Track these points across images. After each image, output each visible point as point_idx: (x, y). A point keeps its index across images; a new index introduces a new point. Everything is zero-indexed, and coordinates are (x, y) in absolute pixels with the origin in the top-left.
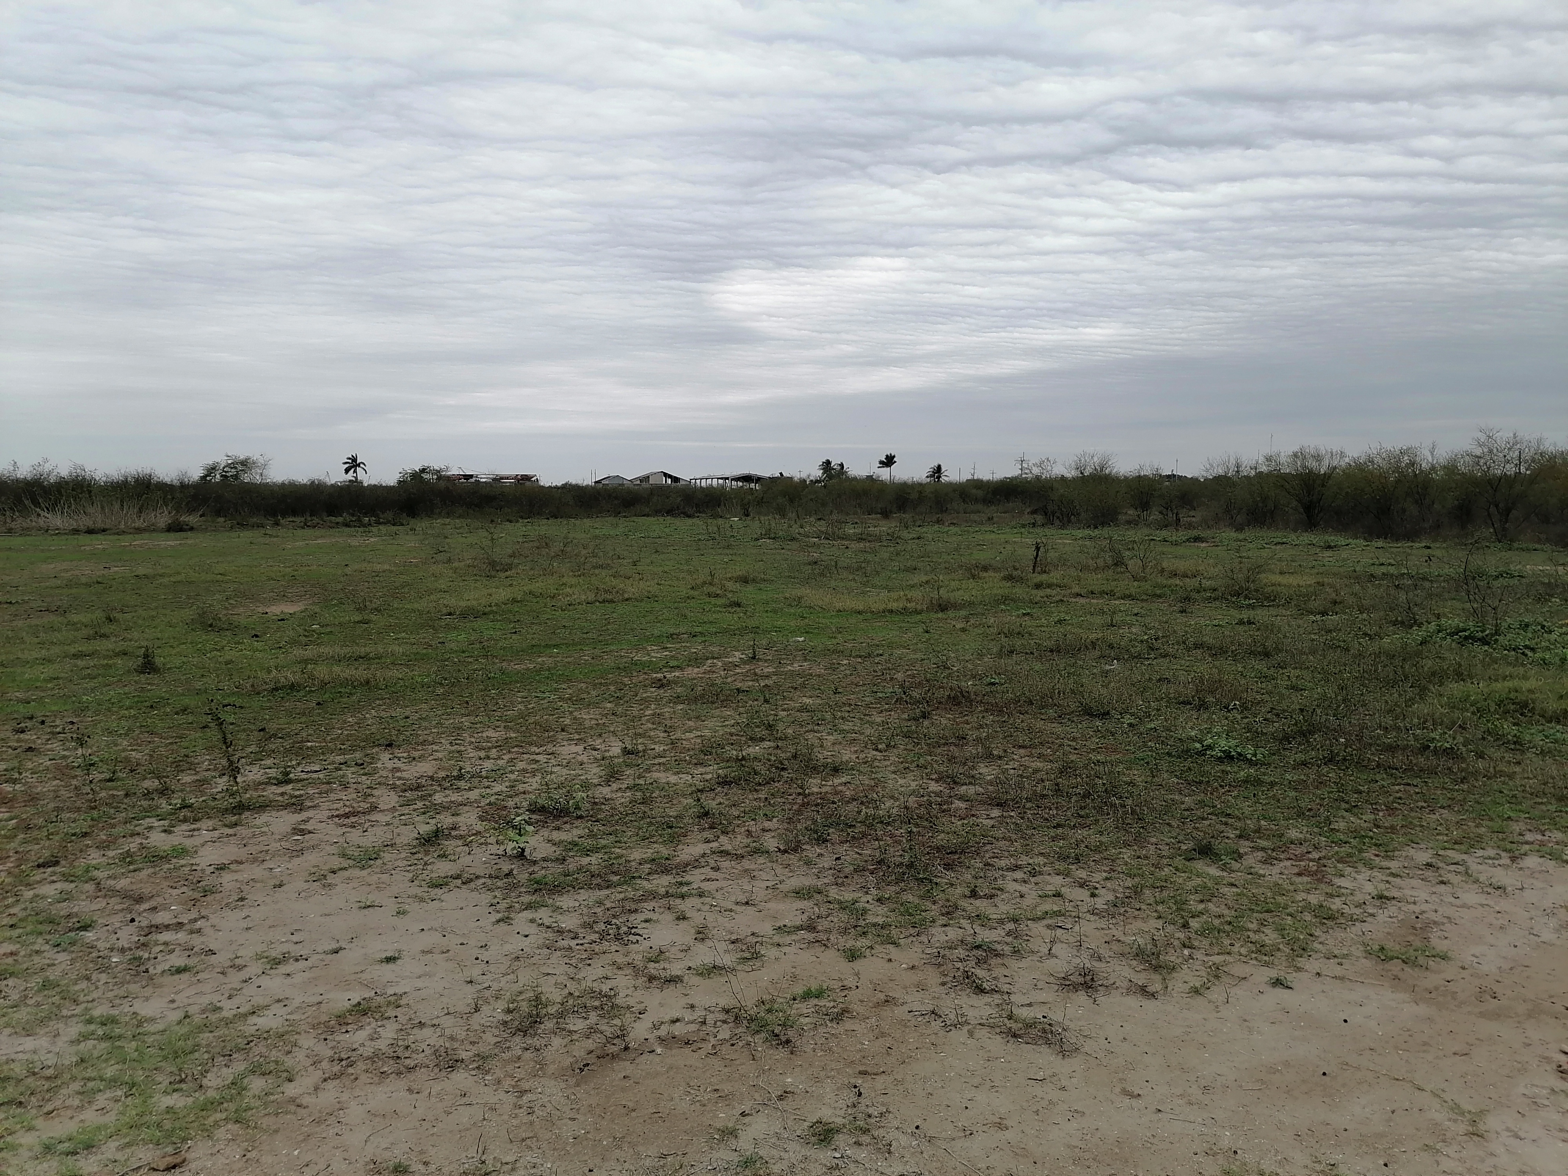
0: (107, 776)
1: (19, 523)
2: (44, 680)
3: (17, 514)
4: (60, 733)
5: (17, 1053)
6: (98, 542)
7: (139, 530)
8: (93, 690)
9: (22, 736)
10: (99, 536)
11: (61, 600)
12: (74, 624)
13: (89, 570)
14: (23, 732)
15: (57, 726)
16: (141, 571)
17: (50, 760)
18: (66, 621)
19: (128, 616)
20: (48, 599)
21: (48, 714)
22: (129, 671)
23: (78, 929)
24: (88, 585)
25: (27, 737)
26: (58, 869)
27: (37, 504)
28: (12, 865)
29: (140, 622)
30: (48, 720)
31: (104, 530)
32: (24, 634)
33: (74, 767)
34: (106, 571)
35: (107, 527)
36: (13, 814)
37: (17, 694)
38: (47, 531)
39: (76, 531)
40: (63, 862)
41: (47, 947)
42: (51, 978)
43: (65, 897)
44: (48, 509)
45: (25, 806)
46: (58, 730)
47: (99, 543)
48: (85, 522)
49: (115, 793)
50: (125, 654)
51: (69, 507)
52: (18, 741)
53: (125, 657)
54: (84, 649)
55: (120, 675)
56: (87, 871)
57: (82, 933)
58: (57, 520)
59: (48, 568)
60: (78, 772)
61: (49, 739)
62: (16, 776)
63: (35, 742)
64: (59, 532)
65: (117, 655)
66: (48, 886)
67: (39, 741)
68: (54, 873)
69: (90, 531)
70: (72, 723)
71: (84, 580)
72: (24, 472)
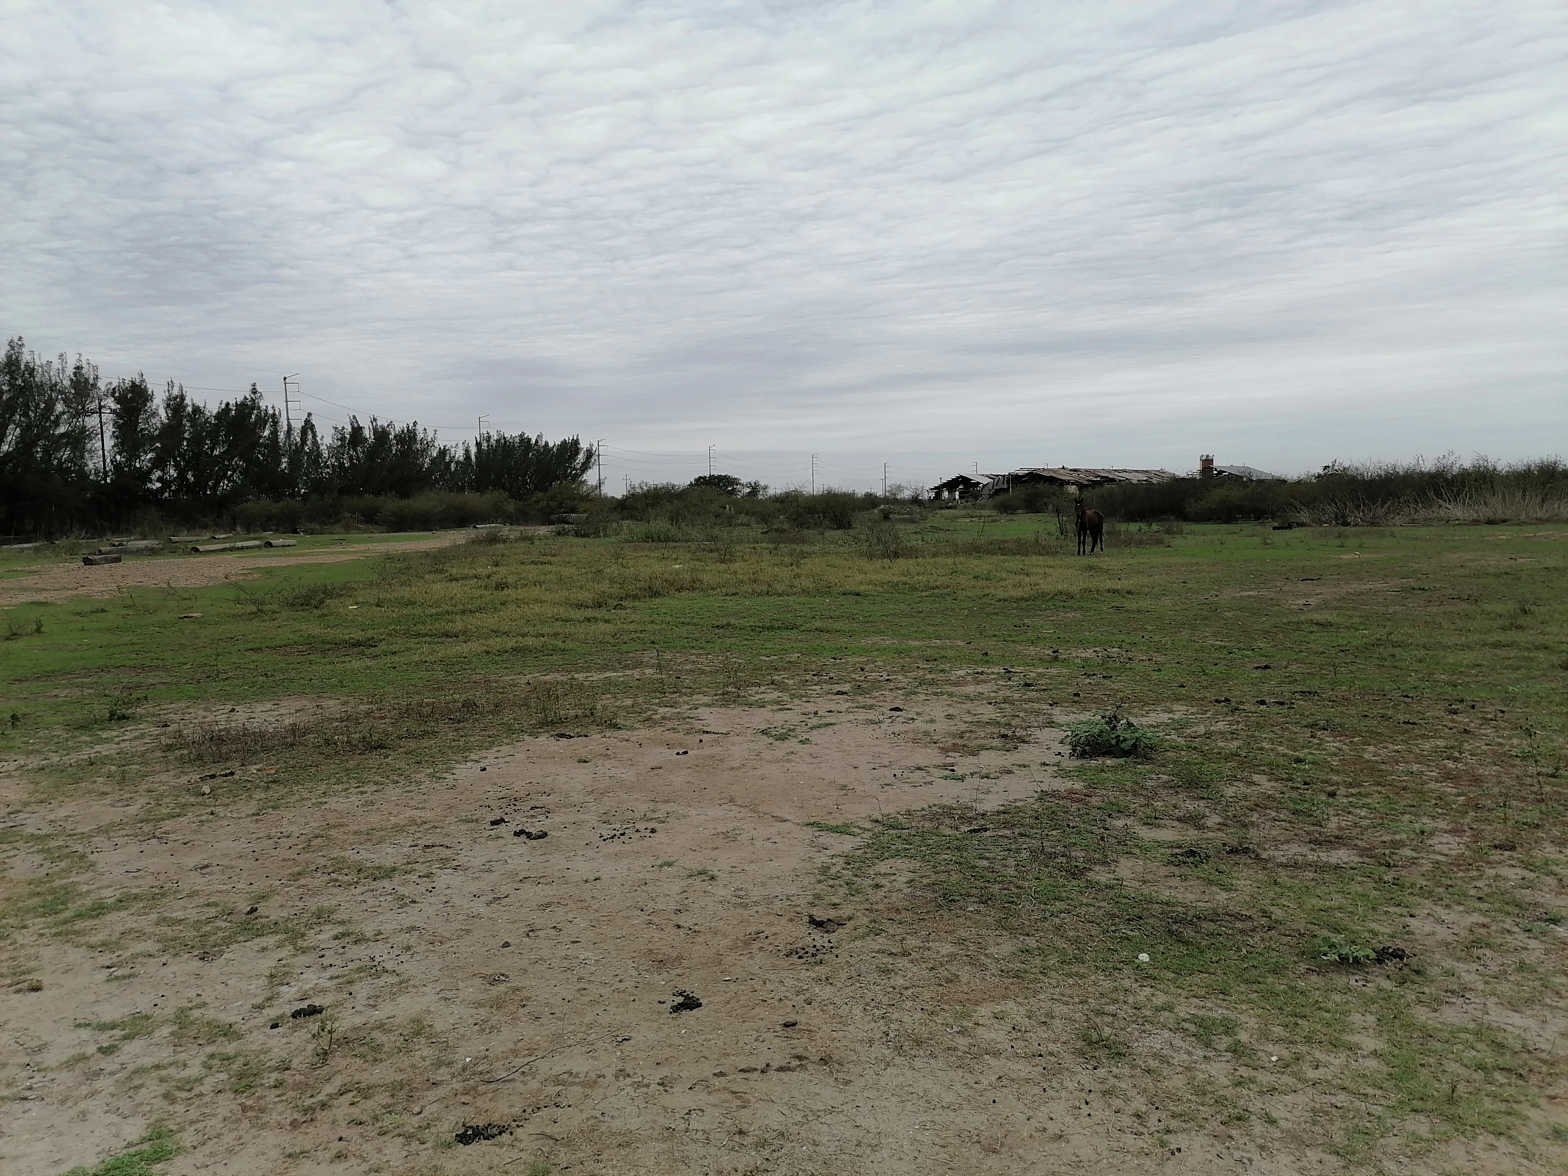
0: (1550, 770)
1: (1422, 514)
2: (1467, 665)
3: (1420, 505)
4: (1492, 720)
5: (1506, 1024)
6: (1500, 533)
7: (1541, 521)
8: (1517, 680)
9: (1455, 717)
10: (1499, 527)
11: (1471, 589)
12: (1489, 614)
13: (1495, 561)
14: (1455, 713)
15: (1488, 713)
16: (1550, 563)
17: (1486, 745)
18: (1480, 610)
19: (1544, 609)
20: (1458, 588)
21: (1476, 699)
22: (1553, 666)
23: (1547, 920)
24: (1496, 575)
25: (1461, 719)
26: (1514, 854)
27: (1439, 495)
28: (1468, 840)
29: (1556, 615)
30: (1478, 705)
31: (1504, 521)
32: (1441, 620)
33: (1512, 756)
34: (1512, 562)
35: (1507, 517)
36: (1460, 791)
37: (1443, 676)
38: (1447, 522)
39: (1476, 522)
40: (1519, 849)
41: (1516, 929)
42: (1527, 962)
43: (1526, 884)
44: (1450, 501)
45: (1470, 785)
46: (1489, 716)
47: (1502, 534)
48: (1485, 512)
49: (1560, 789)
50: (1546, 648)
51: (1470, 498)
52: (1453, 721)
53: (1546, 651)
54: (1502, 639)
55: (1543, 669)
56: (1546, 864)
57: (1552, 926)
58: (1457, 511)
59: (1453, 557)
60: (1518, 761)
61: (1482, 724)
62: (1457, 754)
63: (1468, 726)
64: (1461, 523)
65: (1537, 648)
66: (1507, 868)
67: (1473, 725)
68: (1511, 858)
69: (1490, 522)
70: (1503, 712)
71: (1492, 571)
72: (1428, 465)
